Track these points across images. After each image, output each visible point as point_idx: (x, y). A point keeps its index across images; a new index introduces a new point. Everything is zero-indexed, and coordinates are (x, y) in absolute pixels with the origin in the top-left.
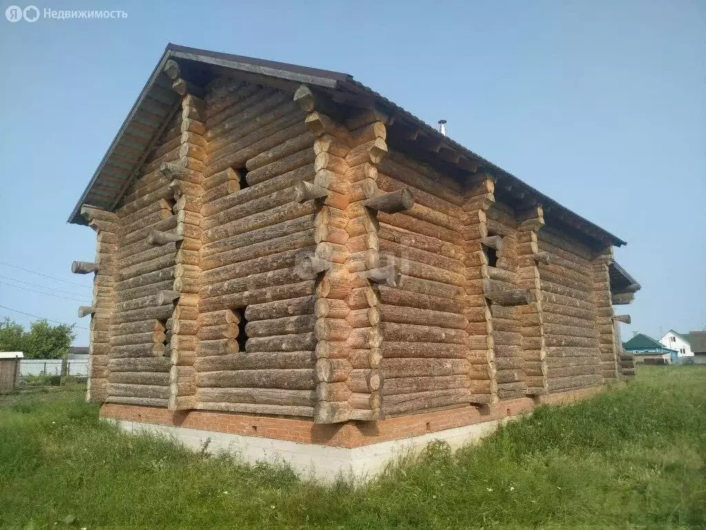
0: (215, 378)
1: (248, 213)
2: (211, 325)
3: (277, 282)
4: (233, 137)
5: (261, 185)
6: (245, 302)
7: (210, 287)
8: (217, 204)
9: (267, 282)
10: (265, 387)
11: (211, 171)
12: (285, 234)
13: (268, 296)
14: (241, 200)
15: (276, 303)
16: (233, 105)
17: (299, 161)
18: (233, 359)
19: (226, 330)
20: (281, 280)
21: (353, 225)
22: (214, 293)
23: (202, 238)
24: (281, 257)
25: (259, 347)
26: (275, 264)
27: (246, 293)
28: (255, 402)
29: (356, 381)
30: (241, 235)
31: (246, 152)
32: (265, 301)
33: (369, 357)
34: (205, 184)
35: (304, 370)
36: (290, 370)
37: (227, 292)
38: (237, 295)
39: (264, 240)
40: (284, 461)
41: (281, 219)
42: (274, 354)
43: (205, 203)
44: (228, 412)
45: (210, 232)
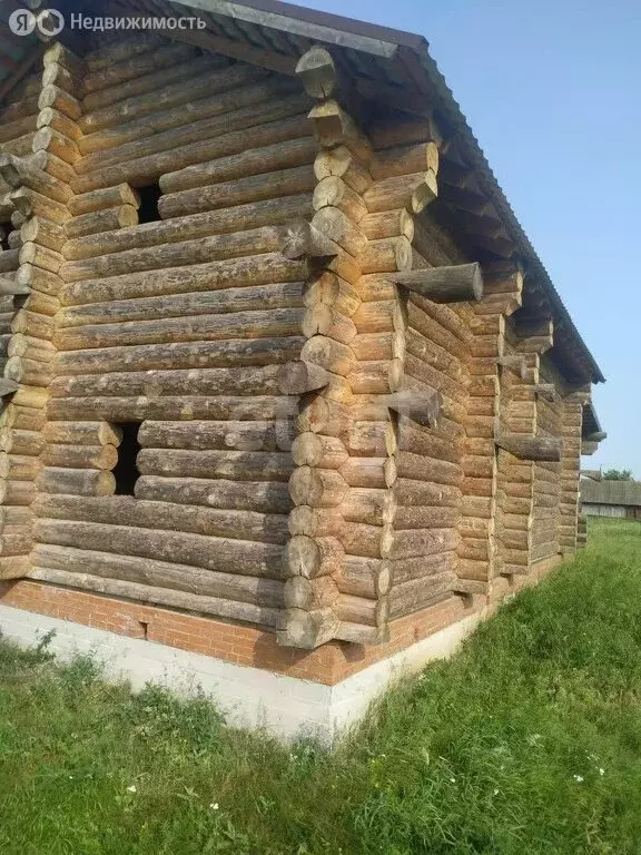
0: (71, 532)
1: (157, 265)
2: (68, 443)
3: (207, 390)
4: (137, 131)
5: (186, 220)
6: (139, 415)
7: (72, 380)
8: (95, 241)
9: (185, 387)
10: (168, 559)
11: (88, 184)
12: (227, 310)
13: (187, 410)
14: (143, 241)
15: (202, 425)
16: (138, 76)
17: (267, 187)
18: (108, 507)
19: (98, 455)
20: (215, 388)
21: (367, 312)
22: (79, 390)
23: (61, 295)
24: (215, 349)
25: (159, 493)
26: (203, 359)
27: (142, 400)
28: (146, 582)
29: (353, 576)
30: (140, 300)
31: (160, 160)
32: (178, 418)
33: (379, 539)
34: (74, 205)
35: (249, 544)
36: (223, 539)
37: (104, 392)
38: (124, 400)
39: (183, 314)
40: (199, 687)
41: (222, 284)
42: (191, 509)
43: (71, 236)
44: (94, 591)
45: (78, 286)
